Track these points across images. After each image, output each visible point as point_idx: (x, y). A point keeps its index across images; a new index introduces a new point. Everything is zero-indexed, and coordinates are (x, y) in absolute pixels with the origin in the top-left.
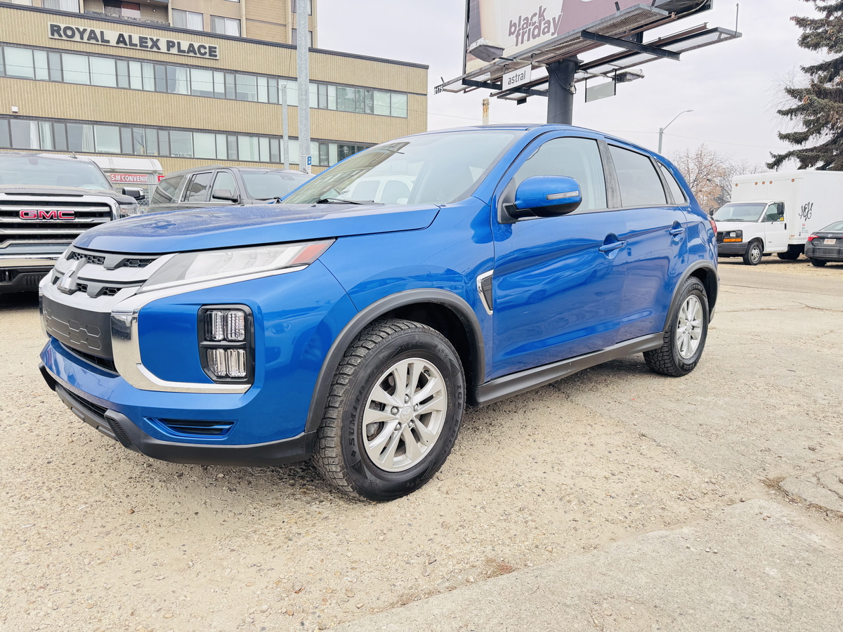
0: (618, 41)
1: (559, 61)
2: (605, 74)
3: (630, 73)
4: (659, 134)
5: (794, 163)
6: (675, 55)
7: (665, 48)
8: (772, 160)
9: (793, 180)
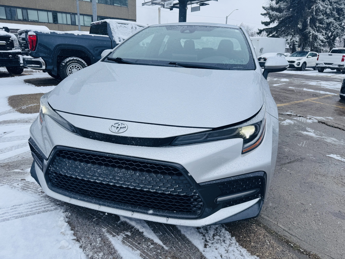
3: (205, 3)
4: (226, 19)
8: (258, 31)
9: (258, 40)
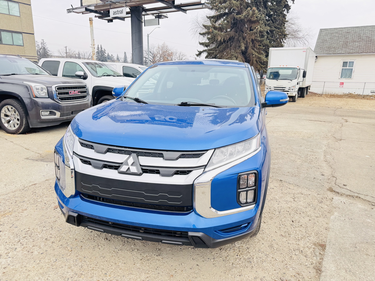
0: (165, 2)
1: (136, 7)
2: (153, 14)
3: (163, 15)
4: (147, 37)
5: (204, 55)
6: (185, 11)
7: (182, 8)
8: (198, 53)
